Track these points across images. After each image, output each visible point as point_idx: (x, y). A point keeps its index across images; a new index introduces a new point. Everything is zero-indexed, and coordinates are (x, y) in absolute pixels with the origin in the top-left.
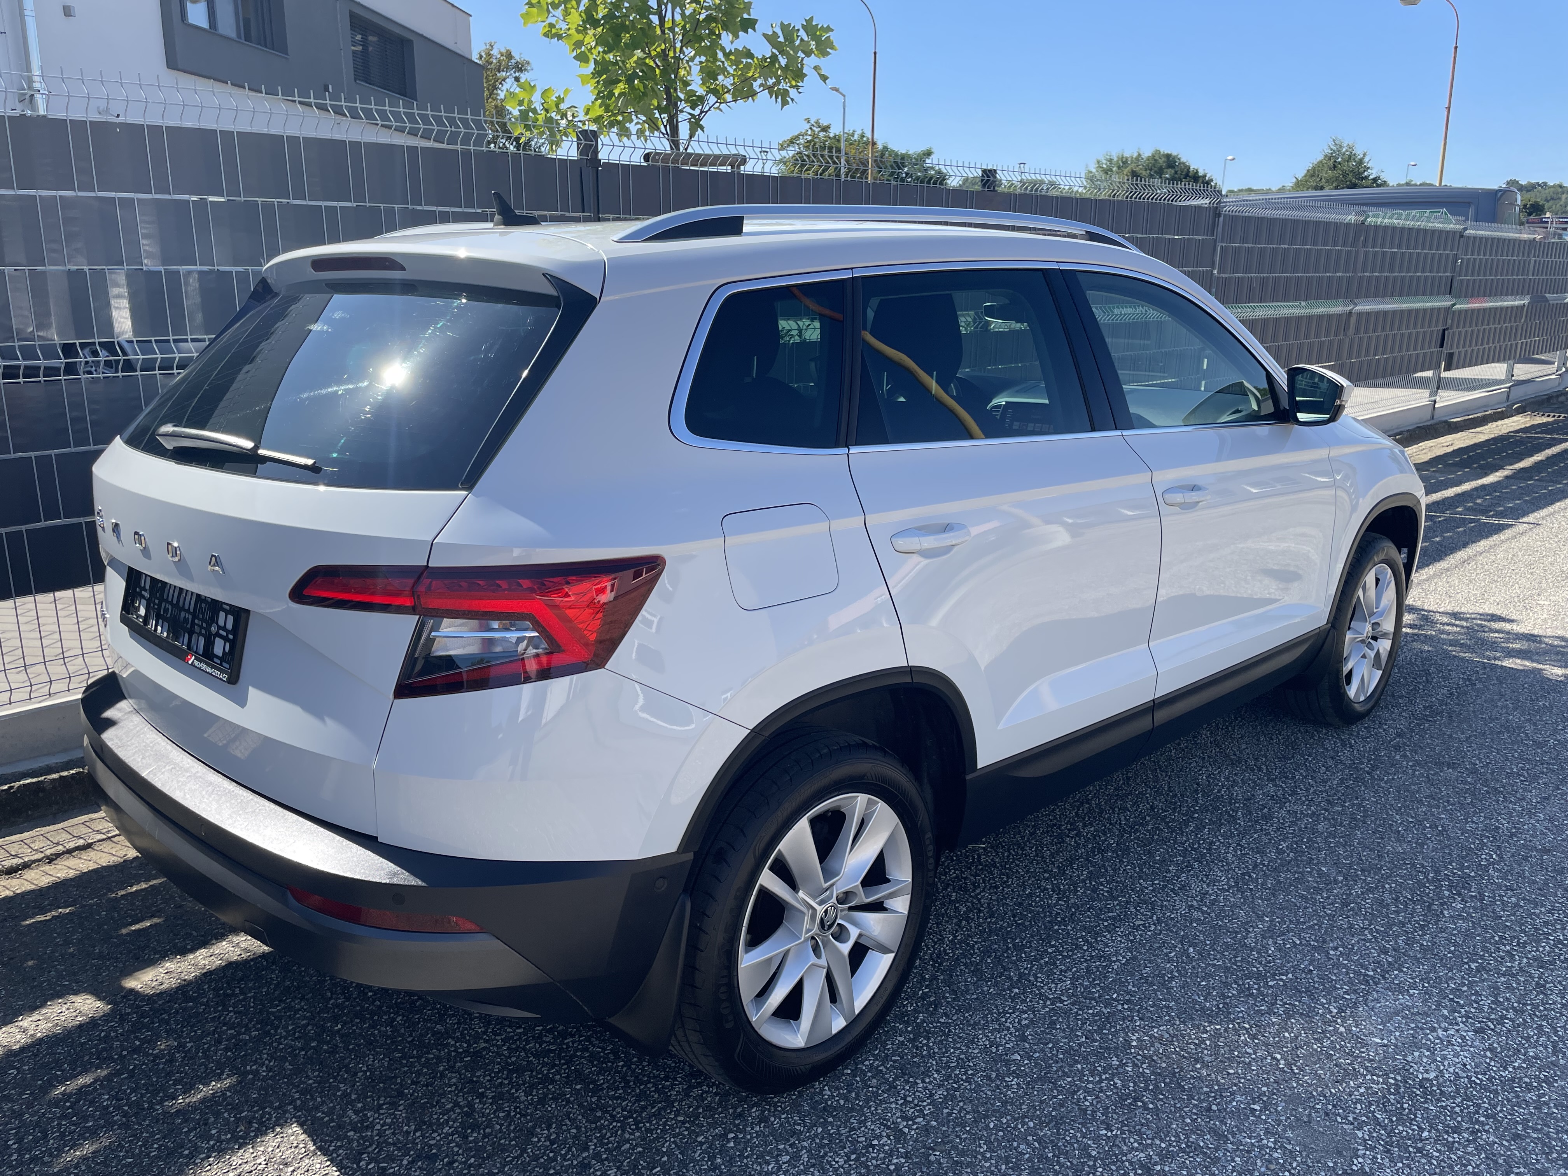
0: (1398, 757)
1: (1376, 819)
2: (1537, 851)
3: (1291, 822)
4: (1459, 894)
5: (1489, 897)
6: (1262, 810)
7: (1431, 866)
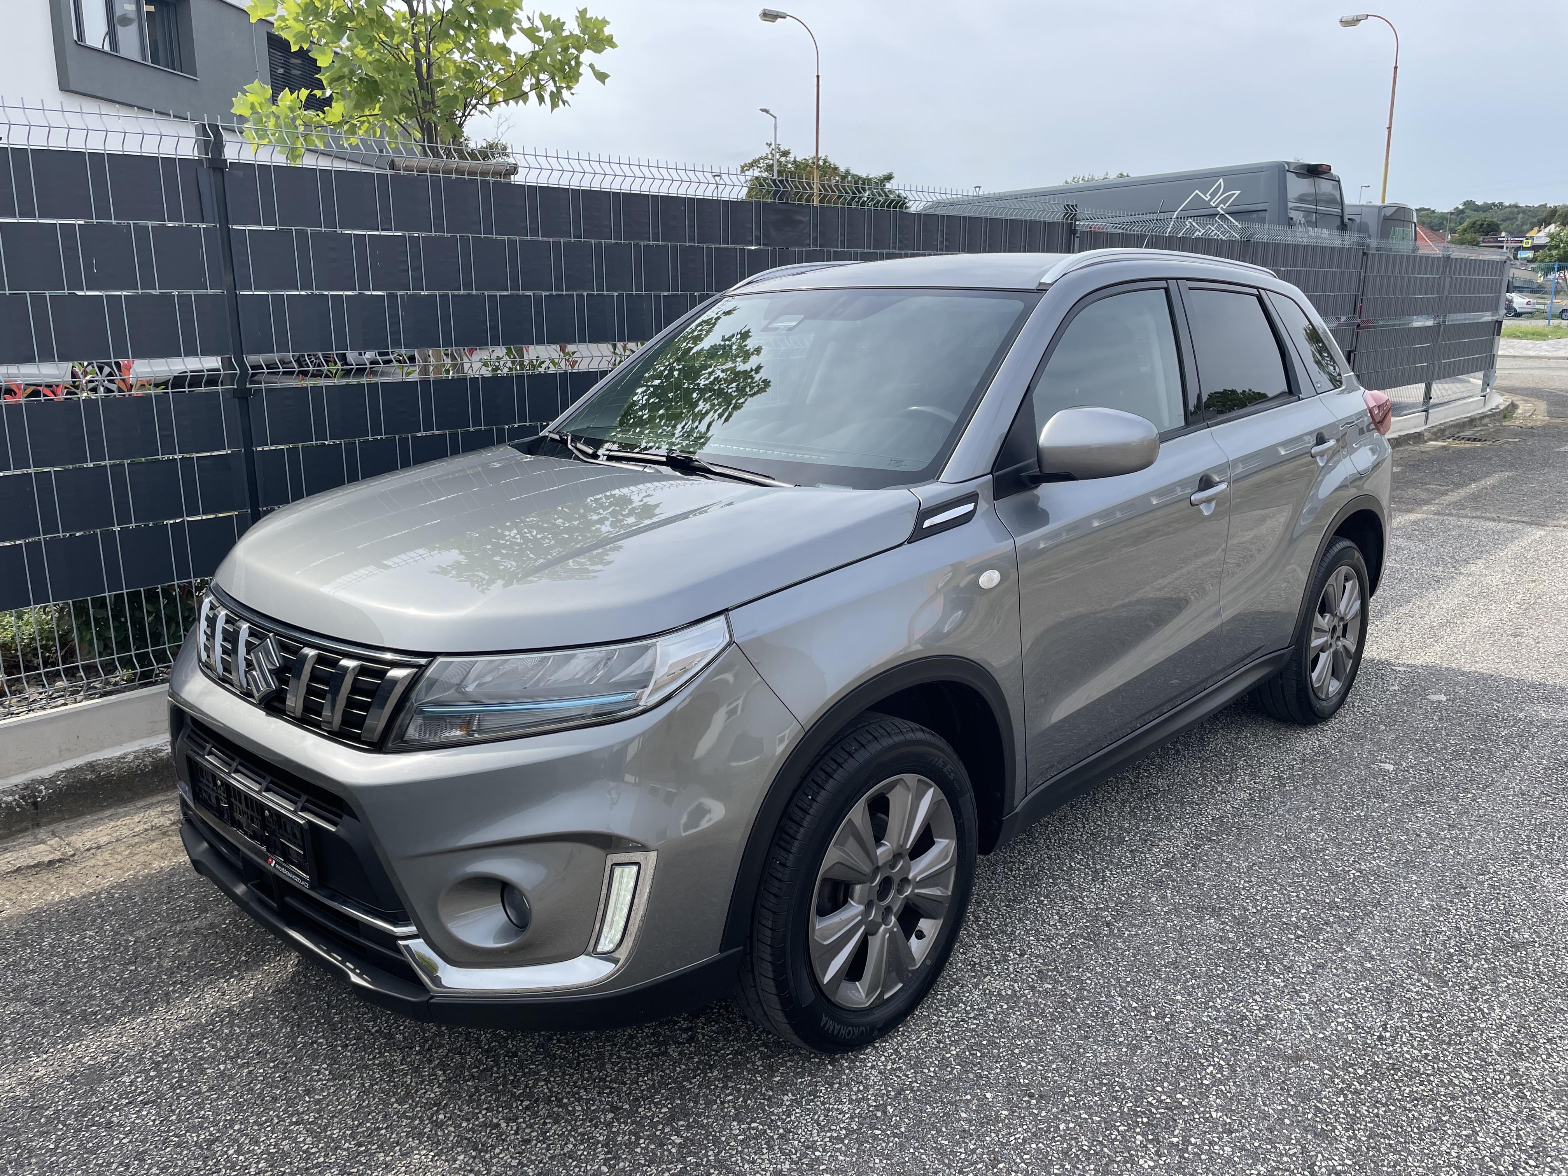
0: (1154, 899)
1: (1090, 1004)
2: (1285, 1058)
3: (981, 1009)
4: (1156, 1141)
5: (1195, 1145)
6: (952, 987)
7: (1134, 1089)
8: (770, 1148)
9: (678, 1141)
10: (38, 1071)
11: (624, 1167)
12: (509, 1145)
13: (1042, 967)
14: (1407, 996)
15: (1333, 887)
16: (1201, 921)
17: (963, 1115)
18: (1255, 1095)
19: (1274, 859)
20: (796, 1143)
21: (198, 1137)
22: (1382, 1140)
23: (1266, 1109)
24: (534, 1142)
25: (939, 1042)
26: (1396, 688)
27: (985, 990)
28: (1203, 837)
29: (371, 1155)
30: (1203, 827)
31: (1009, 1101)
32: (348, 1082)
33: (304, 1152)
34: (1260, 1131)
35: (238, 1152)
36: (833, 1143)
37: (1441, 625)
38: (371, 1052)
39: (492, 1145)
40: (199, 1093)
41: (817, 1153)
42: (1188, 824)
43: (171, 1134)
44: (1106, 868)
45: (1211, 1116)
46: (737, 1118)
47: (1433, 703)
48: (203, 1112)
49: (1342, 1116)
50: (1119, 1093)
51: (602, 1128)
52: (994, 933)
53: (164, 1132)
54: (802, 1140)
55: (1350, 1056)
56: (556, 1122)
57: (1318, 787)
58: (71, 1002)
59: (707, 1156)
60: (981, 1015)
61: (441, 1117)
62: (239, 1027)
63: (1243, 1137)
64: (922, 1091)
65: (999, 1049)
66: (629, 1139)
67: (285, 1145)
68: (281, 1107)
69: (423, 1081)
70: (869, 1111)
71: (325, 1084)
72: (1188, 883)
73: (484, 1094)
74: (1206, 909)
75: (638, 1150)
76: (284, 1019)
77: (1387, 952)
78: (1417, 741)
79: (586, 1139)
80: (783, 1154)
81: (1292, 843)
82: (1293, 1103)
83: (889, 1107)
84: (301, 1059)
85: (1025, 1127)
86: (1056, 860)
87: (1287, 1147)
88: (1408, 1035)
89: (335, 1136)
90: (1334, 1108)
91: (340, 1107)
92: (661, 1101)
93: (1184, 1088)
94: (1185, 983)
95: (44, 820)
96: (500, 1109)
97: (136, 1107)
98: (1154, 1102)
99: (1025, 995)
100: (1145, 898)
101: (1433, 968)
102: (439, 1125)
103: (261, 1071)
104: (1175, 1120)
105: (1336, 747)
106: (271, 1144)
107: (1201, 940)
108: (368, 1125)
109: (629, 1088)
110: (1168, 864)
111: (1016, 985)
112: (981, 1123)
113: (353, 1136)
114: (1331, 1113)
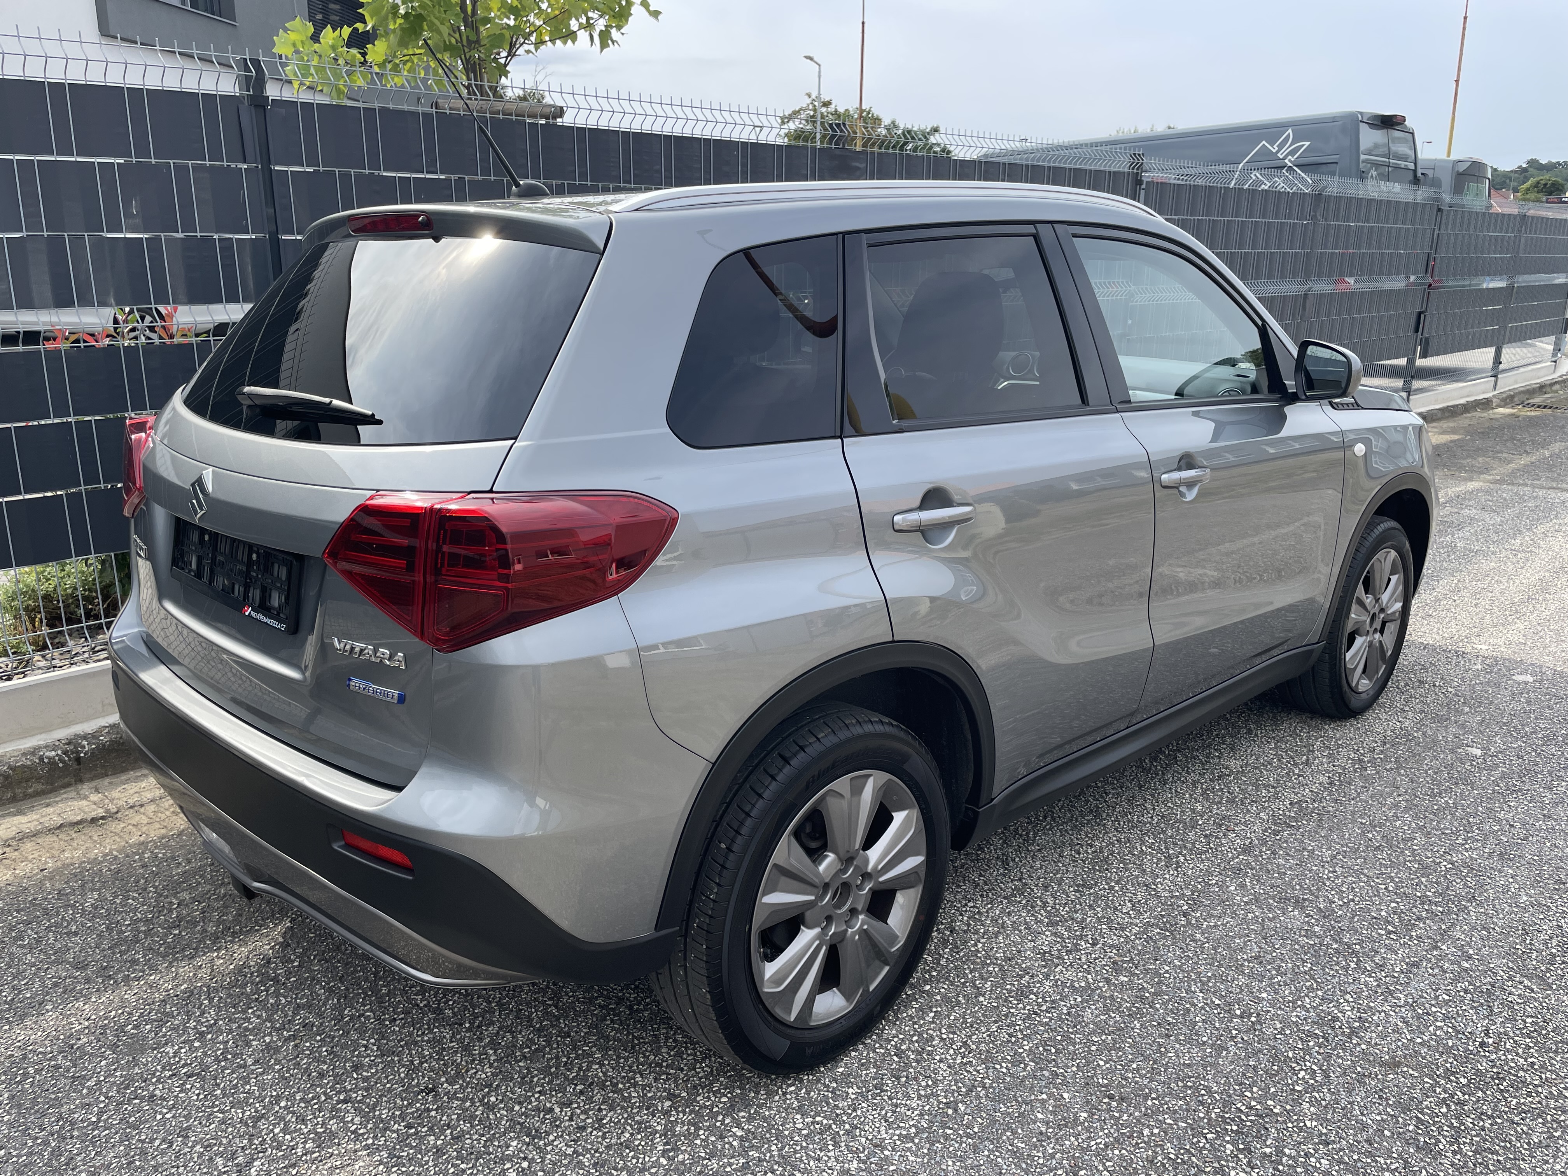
8: (836, 1144)
9: (740, 1133)
10: (80, 1039)
11: (684, 1161)
12: (563, 1132)
13: (1117, 958)
14: (1509, 999)
15: (1423, 880)
16: (1284, 913)
17: (1039, 1116)
18: (1352, 1103)
19: (1358, 848)
20: (863, 1140)
21: (243, 1113)
22: (1490, 1156)
23: (1364, 1119)
24: (590, 1130)
25: (1011, 1035)
26: (1479, 667)
27: (1057, 981)
28: (1280, 823)
29: (421, 1137)
30: (1281, 812)
31: (1088, 1102)
32: (396, 1059)
33: (353, 1132)
34: (1359, 1143)
35: (285, 1131)
36: (903, 1142)
37: (1522, 602)
38: (420, 1028)
39: (545, 1132)
40: (244, 1066)
41: (886, 1153)
42: (1265, 808)
43: (215, 1110)
44: (1180, 853)
45: (1305, 1125)
46: (800, 1110)
47: (1519, 684)
48: (248, 1087)
49: (1446, 1128)
50: (1205, 1098)
51: (659, 1117)
52: (1063, 920)
53: (209, 1107)
54: (870, 1137)
55: (1451, 1063)
56: (612, 1108)
57: (1402, 772)
58: (113, 967)
59: (770, 1151)
60: (1053, 1008)
61: (493, 1099)
62: (285, 997)
63: (1341, 1150)
64: (994, 1088)
65: (1074, 1045)
66: (688, 1130)
67: (333, 1125)
68: (328, 1083)
69: (474, 1060)
70: (939, 1108)
71: (373, 1061)
72: (1268, 871)
73: (537, 1075)
74: (1289, 900)
75: (698, 1142)
76: (330, 990)
77: (1485, 951)
78: (1504, 724)
79: (642, 1127)
80: (851, 1151)
81: (1377, 831)
82: (1392, 1113)
83: (960, 1105)
84: (348, 1033)
85: (1106, 1131)
86: (1125, 844)
87: (1388, 1161)
88: (1511, 1041)
89: (384, 1116)
90: (1436, 1119)
91: (388, 1086)
92: (720, 1090)
93: (1275, 1095)
94: (1270, 979)
95: (88, 776)
96: (554, 1093)
97: (180, 1079)
98: (1243, 1108)
99: (1100, 988)
100: (1222, 886)
101: (1535, 969)
102: (490, 1107)
103: (308, 1044)
104: (1267, 1129)
105: (1419, 729)
106: (318, 1124)
107: (1285, 933)
108: (418, 1105)
109: (686, 1075)
110: (1246, 850)
111: (1089, 977)
112: (1059, 1125)
113: (402, 1117)
114: (1434, 1125)
